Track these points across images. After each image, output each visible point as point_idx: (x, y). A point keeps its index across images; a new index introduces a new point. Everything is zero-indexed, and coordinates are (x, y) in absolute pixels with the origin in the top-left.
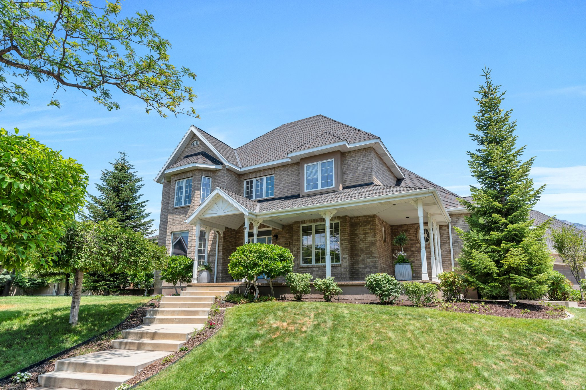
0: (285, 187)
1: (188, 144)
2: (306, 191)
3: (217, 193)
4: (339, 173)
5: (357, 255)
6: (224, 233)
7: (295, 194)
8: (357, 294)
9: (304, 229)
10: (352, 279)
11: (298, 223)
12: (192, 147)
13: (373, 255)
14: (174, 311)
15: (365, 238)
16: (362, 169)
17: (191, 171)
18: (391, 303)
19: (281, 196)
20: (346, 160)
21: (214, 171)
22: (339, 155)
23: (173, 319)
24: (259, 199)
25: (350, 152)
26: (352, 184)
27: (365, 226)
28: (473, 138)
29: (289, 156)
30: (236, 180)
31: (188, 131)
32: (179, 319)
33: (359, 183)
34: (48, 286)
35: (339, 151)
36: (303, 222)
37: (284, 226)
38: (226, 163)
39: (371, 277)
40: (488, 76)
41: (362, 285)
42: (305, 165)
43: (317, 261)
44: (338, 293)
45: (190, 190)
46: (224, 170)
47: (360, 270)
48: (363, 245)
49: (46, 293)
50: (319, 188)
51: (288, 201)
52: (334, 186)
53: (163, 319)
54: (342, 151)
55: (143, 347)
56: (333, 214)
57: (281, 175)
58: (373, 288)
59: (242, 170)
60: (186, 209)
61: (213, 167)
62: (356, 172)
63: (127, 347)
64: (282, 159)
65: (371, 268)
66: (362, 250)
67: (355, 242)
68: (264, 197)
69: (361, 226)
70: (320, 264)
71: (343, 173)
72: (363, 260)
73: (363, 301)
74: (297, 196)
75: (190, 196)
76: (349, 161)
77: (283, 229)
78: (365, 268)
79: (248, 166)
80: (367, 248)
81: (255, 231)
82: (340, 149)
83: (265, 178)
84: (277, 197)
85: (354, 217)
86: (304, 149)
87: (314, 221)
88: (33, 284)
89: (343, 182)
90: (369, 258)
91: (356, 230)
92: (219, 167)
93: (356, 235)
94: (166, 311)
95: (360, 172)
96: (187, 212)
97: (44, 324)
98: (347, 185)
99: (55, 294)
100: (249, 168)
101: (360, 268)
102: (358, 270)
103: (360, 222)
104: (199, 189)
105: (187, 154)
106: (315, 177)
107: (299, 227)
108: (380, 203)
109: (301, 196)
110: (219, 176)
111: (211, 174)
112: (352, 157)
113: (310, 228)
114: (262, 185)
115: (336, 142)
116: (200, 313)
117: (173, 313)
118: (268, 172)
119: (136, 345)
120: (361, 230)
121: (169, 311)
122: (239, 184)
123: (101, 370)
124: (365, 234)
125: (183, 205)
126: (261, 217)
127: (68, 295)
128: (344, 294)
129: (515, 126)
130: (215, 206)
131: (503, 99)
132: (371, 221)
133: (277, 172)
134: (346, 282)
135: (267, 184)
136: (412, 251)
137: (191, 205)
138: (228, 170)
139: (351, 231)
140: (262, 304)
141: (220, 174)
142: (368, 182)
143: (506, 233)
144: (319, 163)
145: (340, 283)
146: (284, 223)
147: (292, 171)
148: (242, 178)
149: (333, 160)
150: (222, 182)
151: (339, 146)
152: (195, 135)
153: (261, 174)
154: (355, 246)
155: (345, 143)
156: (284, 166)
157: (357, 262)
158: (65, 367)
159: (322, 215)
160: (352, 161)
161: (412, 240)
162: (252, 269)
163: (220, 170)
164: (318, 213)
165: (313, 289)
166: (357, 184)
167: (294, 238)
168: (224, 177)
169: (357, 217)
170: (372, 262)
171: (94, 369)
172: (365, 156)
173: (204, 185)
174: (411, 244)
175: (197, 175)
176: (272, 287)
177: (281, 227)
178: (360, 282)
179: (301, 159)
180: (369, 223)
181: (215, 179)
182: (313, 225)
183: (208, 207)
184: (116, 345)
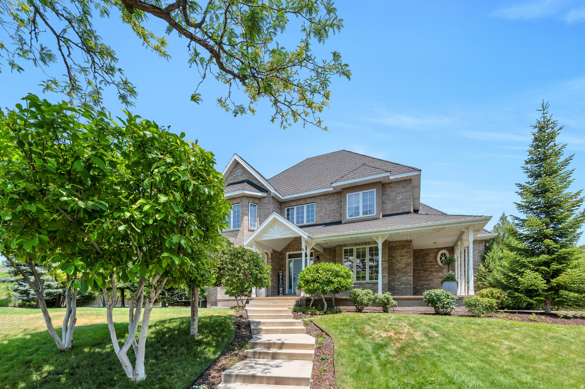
0: (325, 214)
1: (231, 172)
2: (348, 218)
3: (274, 218)
4: (380, 202)
5: (393, 274)
7: (338, 220)
8: (408, 306)
9: (346, 252)
11: (341, 246)
12: (235, 175)
13: (409, 274)
15: (401, 259)
16: (401, 199)
17: (239, 197)
19: (322, 222)
20: (386, 191)
21: (260, 199)
22: (380, 186)
24: (300, 224)
25: (392, 183)
26: (391, 213)
27: (402, 249)
29: (333, 185)
30: (278, 207)
31: (231, 159)
33: (398, 212)
35: (381, 182)
36: (345, 245)
37: (325, 249)
38: (272, 191)
40: (545, 111)
42: (347, 195)
43: (358, 278)
45: (238, 216)
46: (269, 197)
47: (396, 286)
48: (399, 266)
50: (361, 215)
51: (329, 227)
52: (375, 214)
54: (383, 182)
56: (386, 238)
57: (322, 203)
59: (285, 198)
60: (235, 232)
61: (260, 194)
62: (395, 202)
64: (324, 188)
65: (406, 285)
66: (398, 270)
67: (393, 263)
68: (305, 223)
69: (398, 249)
70: (361, 281)
71: (383, 203)
72: (399, 278)
74: (340, 223)
75: (238, 221)
76: (389, 191)
77: (325, 251)
78: (401, 285)
80: (403, 268)
81: (308, 253)
82: (382, 180)
83: (305, 206)
84: (318, 223)
85: (392, 242)
86: (347, 179)
87: (356, 244)
89: (383, 210)
90: (405, 276)
91: (393, 253)
92: (264, 194)
93: (393, 257)
94: (268, 322)
95: (399, 202)
96: (237, 235)
98: (386, 214)
100: (292, 196)
101: (396, 285)
102: (394, 287)
103: (398, 246)
104: (247, 215)
105: (231, 182)
106: (357, 205)
107: (341, 250)
109: (343, 222)
110: (264, 203)
111: (256, 201)
112: (392, 188)
113: (351, 251)
114: (303, 212)
115: (379, 174)
118: (308, 201)
120: (398, 253)
122: (281, 211)
124: (402, 256)
125: (232, 229)
128: (398, 306)
130: (272, 230)
132: (407, 245)
133: (318, 200)
135: (308, 212)
137: (240, 229)
138: (273, 197)
139: (389, 254)
141: (265, 201)
142: (406, 211)
144: (361, 193)
146: (326, 246)
147: (332, 200)
148: (283, 206)
149: (375, 190)
150: (268, 209)
151: (383, 177)
152: (238, 163)
153: (302, 202)
154: (392, 266)
155: (388, 174)
156: (325, 195)
157: (393, 280)
159: (375, 239)
160: (392, 191)
161: (431, 262)
163: (265, 197)
166: (396, 212)
167: (337, 259)
168: (269, 204)
169: (395, 242)
170: (407, 280)
172: (403, 187)
173: (251, 212)
175: (245, 201)
176: (334, 300)
177: (323, 250)
179: (343, 189)
180: (406, 247)
181: (261, 206)
182: (355, 248)
184: (250, 355)
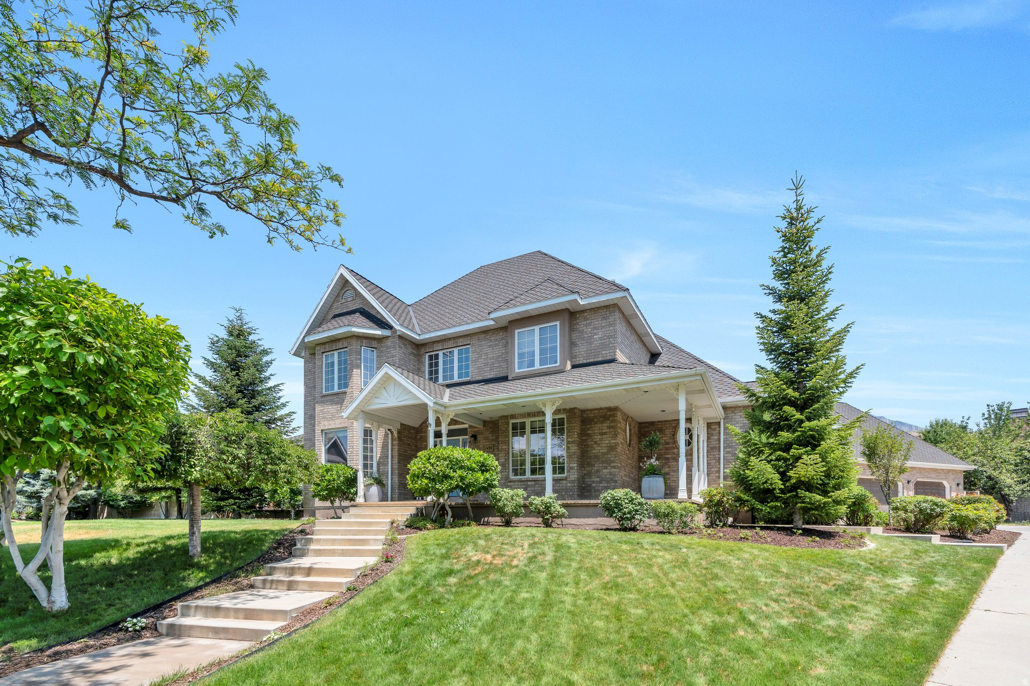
0: (486, 364)
1: (338, 296)
2: (517, 370)
3: (386, 373)
4: (567, 345)
5: (589, 464)
6: (399, 432)
7: (501, 375)
8: (589, 517)
9: (515, 427)
10: (582, 497)
11: (506, 418)
12: (343, 301)
13: (612, 465)
14: (334, 540)
15: (601, 440)
16: (601, 339)
17: (345, 338)
18: (634, 529)
19: (481, 378)
20: (576, 324)
21: (380, 339)
22: (567, 316)
23: (334, 550)
24: (449, 382)
25: (583, 311)
26: (585, 361)
27: (602, 422)
28: (767, 291)
29: (493, 316)
30: (413, 354)
31: (336, 274)
32: (343, 550)
33: (596, 360)
34: (151, 506)
35: (567, 309)
36: (513, 416)
37: (485, 423)
38: (397, 327)
39: (608, 495)
40: (799, 191)
41: (596, 505)
42: (517, 331)
43: (533, 472)
44: (562, 516)
45: (345, 368)
46: (394, 337)
47: (594, 485)
48: (598, 450)
49: (151, 515)
50: (537, 366)
51: (491, 385)
52: (558, 364)
53: (320, 550)
54: (572, 310)
55: (295, 586)
56: (557, 404)
57: (481, 346)
58: (610, 509)
59: (422, 337)
60: (341, 396)
61: (378, 332)
62: (591, 343)
63: (274, 586)
64: (480, 320)
65: (608, 482)
66: (596, 457)
67: (588, 446)
68: (456, 379)
69: (596, 423)
70: (538, 476)
71: (572, 344)
72: (598, 471)
73: (595, 526)
74: (505, 379)
75: (345, 376)
76: (582, 325)
77: (484, 426)
78: (600, 482)
79: (430, 332)
80: (603, 454)
81: (444, 429)
82: (568, 306)
83: (456, 351)
84: (474, 379)
85: (587, 410)
86: (515, 306)
87: (529, 415)
88: (130, 502)
89: (572, 357)
90: (606, 468)
91: (589, 429)
92: (387, 333)
93: (588, 435)
94: (324, 539)
95: (597, 343)
96: (343, 401)
97: (155, 556)
98: (577, 363)
99: (163, 517)
100: (433, 335)
101: (593, 482)
102: (590, 486)
103: (596, 417)
104: (359, 367)
105: (338, 312)
106: (531, 349)
107: (508, 423)
108: (626, 390)
109: (510, 378)
110: (388, 347)
111: (375, 344)
112: (586, 319)
113: (523, 426)
114: (452, 362)
115: (564, 295)
116: (371, 542)
117: (334, 541)
118: (461, 341)
119: (286, 584)
120: (596, 429)
121: (327, 540)
122: (419, 360)
123: (241, 615)
124: (602, 434)
125: (336, 390)
126: (452, 409)
127: (182, 518)
128: (570, 517)
129: (830, 273)
130: (384, 392)
131: (817, 229)
132: (611, 416)
133: (474, 341)
134: (573, 502)
135: (460, 360)
136: (667, 459)
137: (348, 390)
138: (400, 337)
139: (582, 430)
140: (456, 530)
141: (389, 343)
142: (608, 358)
143: (799, 433)
144: (537, 328)
145: (565, 502)
146: (486, 417)
147: (496, 340)
148: (422, 351)
149: (558, 323)
150: (393, 356)
151: (568, 302)
152: (347, 281)
153: (451, 344)
154: (587, 451)
155: (576, 297)
156: (485, 332)
157: (589, 474)
158: (192, 611)
159: (541, 406)
160: (586, 325)
161: (667, 443)
162: (441, 482)
163: (388, 337)
164: (534, 404)
165: (527, 510)
166: (592, 360)
167: (500, 439)
168: (394, 348)
169: (591, 410)
170: (611, 474)
171: (232, 614)
172: (604, 318)
173: (365, 361)
174: (666, 449)
175: (355, 344)
176: (470, 508)
177: (482, 424)
178: (592, 501)
179: (510, 322)
180: (609, 419)
181: (382, 352)
182: (528, 421)
183: (374, 393)
184: (259, 584)
